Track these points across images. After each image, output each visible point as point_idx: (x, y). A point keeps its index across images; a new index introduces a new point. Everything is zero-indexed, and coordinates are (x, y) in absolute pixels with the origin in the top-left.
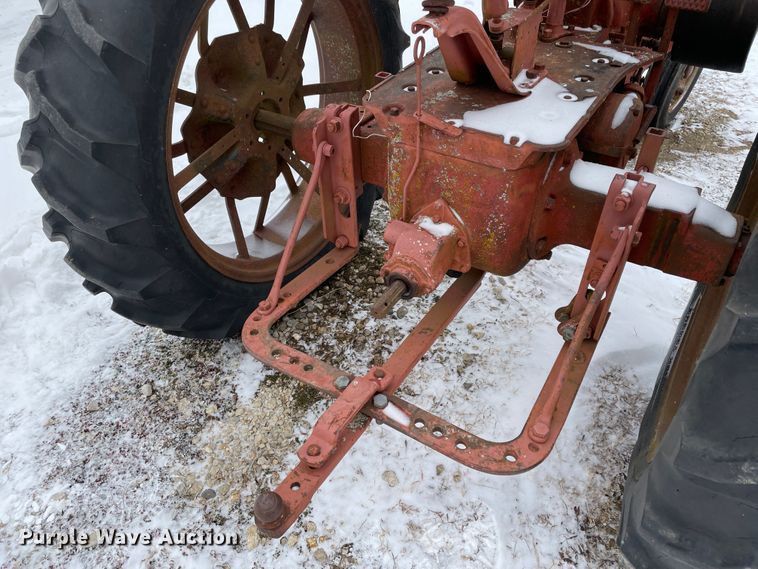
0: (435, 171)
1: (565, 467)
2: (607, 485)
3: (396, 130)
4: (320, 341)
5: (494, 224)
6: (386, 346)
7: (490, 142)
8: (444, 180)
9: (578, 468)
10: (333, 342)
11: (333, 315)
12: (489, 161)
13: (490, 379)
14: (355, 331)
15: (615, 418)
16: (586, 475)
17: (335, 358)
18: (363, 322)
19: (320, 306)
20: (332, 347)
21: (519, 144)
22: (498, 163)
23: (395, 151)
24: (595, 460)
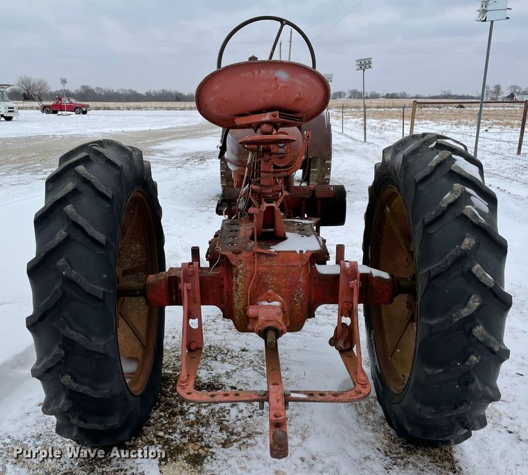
0: (264, 276)
1: (360, 434)
2: (383, 435)
3: (241, 261)
4: (178, 431)
5: (298, 295)
6: (223, 419)
7: (291, 255)
8: (270, 279)
9: (366, 433)
10: (188, 429)
11: (174, 416)
12: (292, 264)
13: (294, 412)
14: (197, 418)
15: (365, 409)
16: (371, 434)
17: (196, 435)
18: (198, 412)
19: (162, 414)
20: (189, 431)
21: (304, 252)
22: (296, 263)
23: (241, 271)
24: (369, 427)
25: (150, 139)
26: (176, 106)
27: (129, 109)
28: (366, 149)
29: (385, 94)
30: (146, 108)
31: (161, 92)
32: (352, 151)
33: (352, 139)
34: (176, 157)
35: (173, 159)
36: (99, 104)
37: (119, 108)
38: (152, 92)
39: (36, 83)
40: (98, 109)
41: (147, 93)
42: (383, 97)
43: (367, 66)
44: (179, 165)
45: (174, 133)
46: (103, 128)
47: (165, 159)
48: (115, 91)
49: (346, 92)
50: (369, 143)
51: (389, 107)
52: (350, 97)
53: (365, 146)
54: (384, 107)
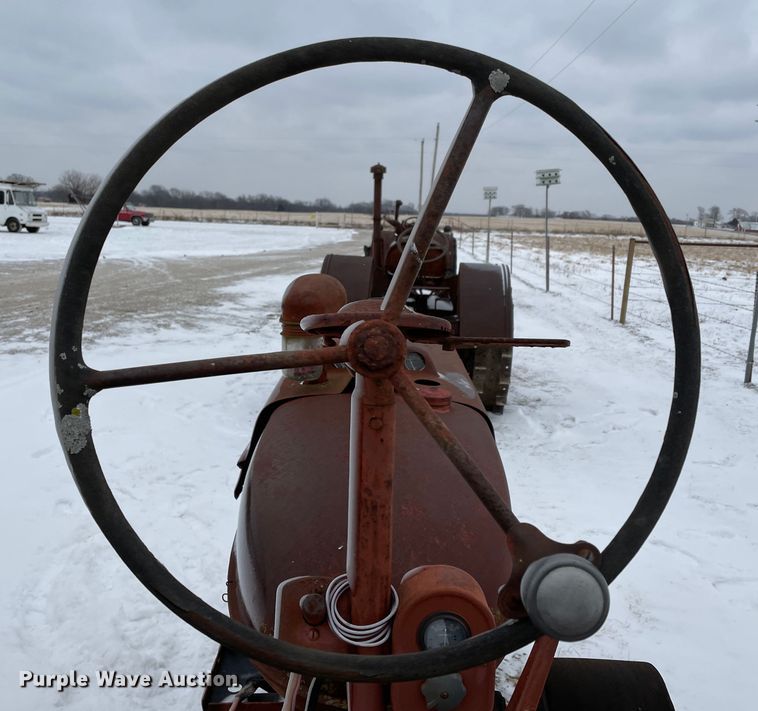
25: (223, 274)
26: (277, 218)
27: (210, 220)
28: (551, 305)
29: (562, 213)
30: (234, 221)
31: (259, 198)
32: (529, 307)
33: (527, 284)
34: (253, 309)
35: (248, 314)
36: (169, 212)
37: (196, 219)
38: (247, 196)
39: (88, 180)
40: (167, 218)
41: (240, 198)
42: (559, 216)
43: (553, 181)
44: (254, 326)
45: (261, 263)
46: (163, 249)
47: (234, 313)
48: (197, 194)
49: (510, 207)
50: (555, 295)
51: (570, 232)
52: (515, 215)
53: (548, 298)
54: (563, 232)
